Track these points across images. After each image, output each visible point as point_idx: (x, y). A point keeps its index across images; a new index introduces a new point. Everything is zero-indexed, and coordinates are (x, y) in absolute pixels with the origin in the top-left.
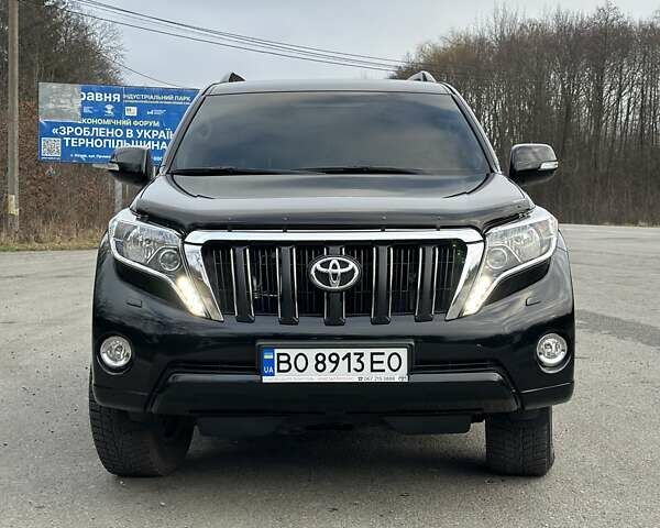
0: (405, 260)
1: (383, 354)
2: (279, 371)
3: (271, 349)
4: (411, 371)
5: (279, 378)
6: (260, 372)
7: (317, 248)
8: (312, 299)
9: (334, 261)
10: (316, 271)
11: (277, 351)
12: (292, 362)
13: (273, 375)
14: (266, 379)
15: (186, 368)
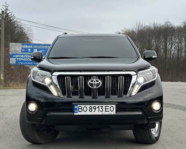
0: (115, 80)
1: (109, 106)
2: (79, 111)
3: (77, 105)
4: (116, 111)
5: (79, 113)
6: (73, 112)
7: (90, 77)
8: (88, 91)
9: (95, 80)
10: (89, 83)
11: (78, 106)
12: (83, 109)
13: (77, 112)
14: (75, 114)
15: (52, 111)
